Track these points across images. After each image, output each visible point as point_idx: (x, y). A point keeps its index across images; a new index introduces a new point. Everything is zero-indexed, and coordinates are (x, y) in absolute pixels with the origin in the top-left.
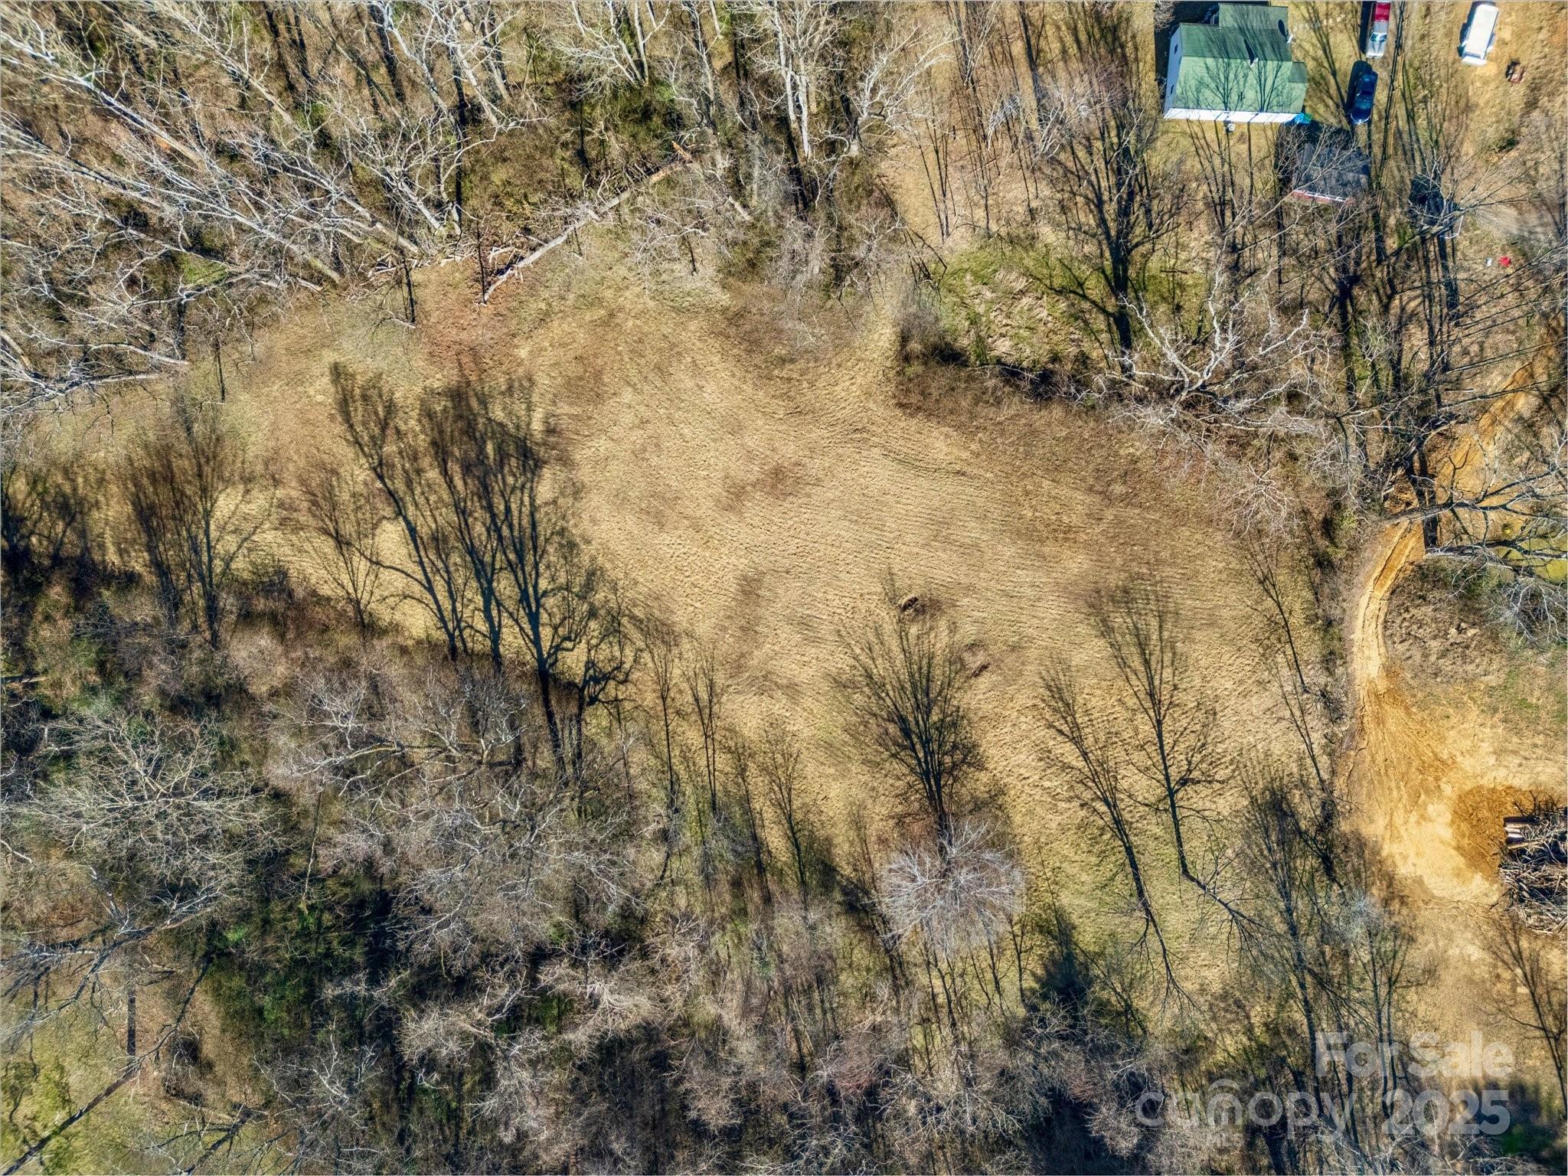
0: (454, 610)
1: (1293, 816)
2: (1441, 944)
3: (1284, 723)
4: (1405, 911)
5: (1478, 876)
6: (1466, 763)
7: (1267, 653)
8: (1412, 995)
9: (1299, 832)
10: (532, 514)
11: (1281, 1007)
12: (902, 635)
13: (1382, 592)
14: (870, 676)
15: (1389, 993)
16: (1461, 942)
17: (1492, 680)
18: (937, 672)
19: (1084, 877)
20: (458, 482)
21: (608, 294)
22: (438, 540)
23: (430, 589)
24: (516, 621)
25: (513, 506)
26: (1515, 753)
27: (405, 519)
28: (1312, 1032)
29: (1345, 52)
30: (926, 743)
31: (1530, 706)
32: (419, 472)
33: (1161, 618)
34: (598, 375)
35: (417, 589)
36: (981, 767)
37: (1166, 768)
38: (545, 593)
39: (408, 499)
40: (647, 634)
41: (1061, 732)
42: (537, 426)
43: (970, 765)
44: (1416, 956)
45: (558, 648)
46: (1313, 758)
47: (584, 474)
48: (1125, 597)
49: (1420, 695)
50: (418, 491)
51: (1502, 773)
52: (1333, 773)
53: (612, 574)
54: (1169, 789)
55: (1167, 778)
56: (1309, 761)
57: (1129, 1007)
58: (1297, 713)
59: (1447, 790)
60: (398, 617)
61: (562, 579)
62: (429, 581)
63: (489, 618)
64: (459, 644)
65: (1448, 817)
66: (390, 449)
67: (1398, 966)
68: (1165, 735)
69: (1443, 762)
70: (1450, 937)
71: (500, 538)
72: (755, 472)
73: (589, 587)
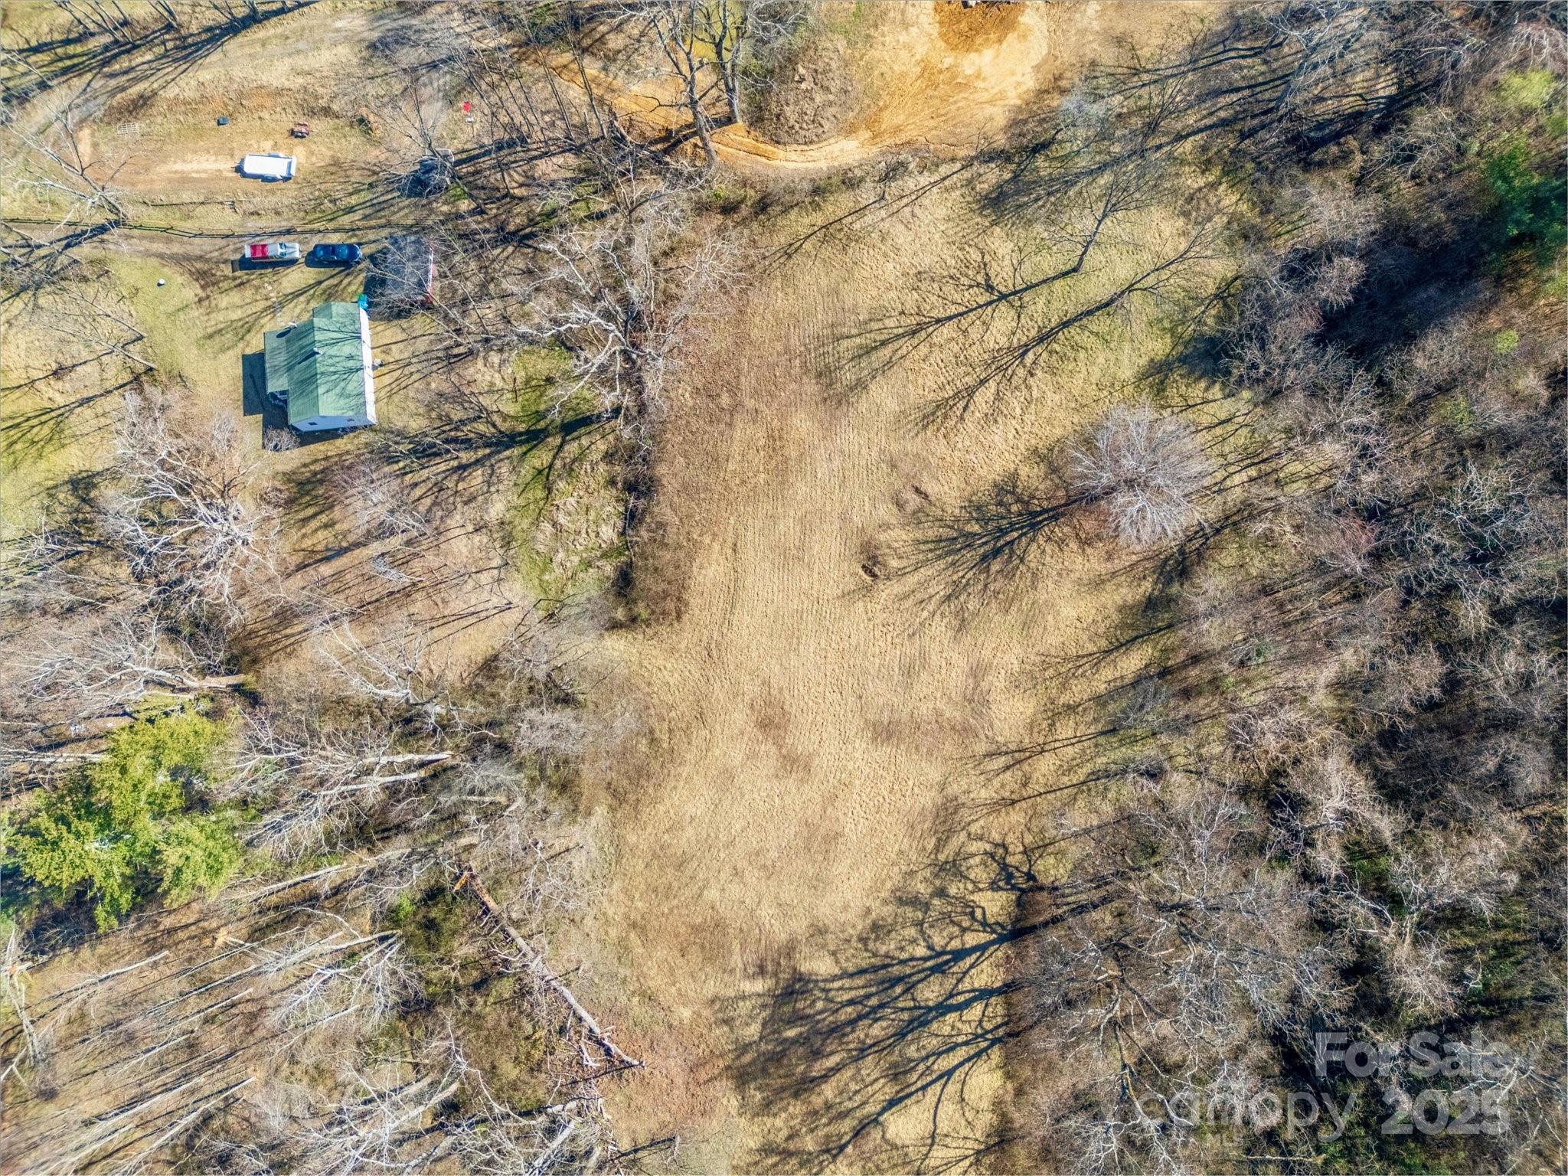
0: (966, 1043)
1: (1001, 186)
2: (1091, 38)
3: (917, 210)
4: (1068, 74)
5: (1022, 19)
6: (921, 51)
7: (853, 238)
8: (1145, 53)
9: (1015, 177)
10: (851, 976)
11: (1183, 163)
12: (901, 573)
13: (779, 152)
14: (949, 598)
15: (1148, 71)
16: (1086, 21)
17: (841, 44)
18: (931, 534)
19: (1101, 360)
20: (832, 1061)
21: (613, 932)
22: (897, 1073)
23: (949, 1073)
24: (965, 973)
25: (846, 997)
26: (903, 12)
27: (880, 1114)
28: (1200, 131)
29: (299, 276)
30: (1003, 532)
31: (859, 9)
32: (828, 1106)
33: (838, 339)
34: (696, 929)
35: (952, 1088)
36: (1014, 476)
37: (980, 306)
38: (930, 947)
39: (858, 1114)
40: (951, 832)
41: (965, 408)
42: (759, 986)
43: (1015, 486)
44: (1108, 56)
45: (984, 924)
46: (944, 179)
47: (799, 926)
48: (825, 375)
49: (867, 101)
50: (849, 1105)
51: (923, 19)
52: (953, 160)
53: (896, 879)
54: (999, 299)
55: (990, 303)
56: (947, 183)
57: (1216, 296)
58: (905, 201)
59: (948, 61)
60: (985, 1104)
61: (912, 932)
62: (941, 1077)
63: (967, 1004)
64: (1001, 1032)
65: (973, 56)
66: (810, 1144)
67: (1120, 70)
68: (949, 313)
69: (924, 70)
70: (1083, 32)
71: (882, 1006)
72: (767, 748)
73: (914, 902)
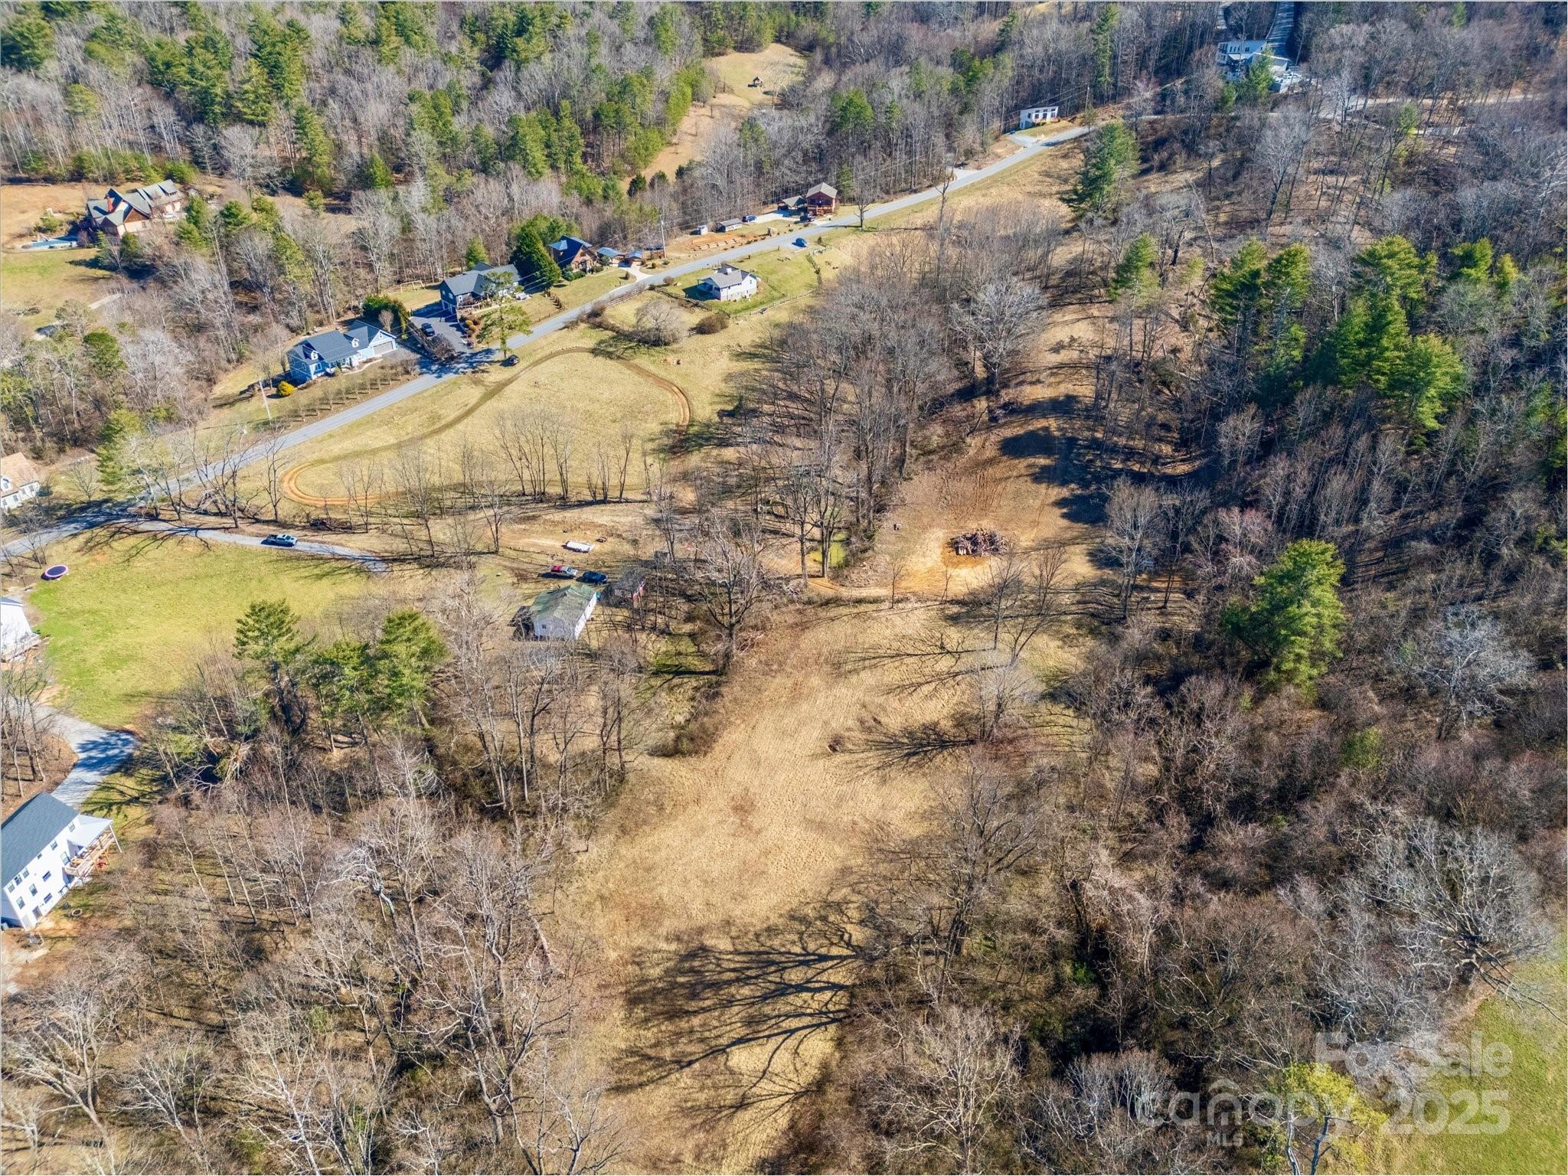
0: (811, 1015)
3: (910, 615)
9: (968, 612)
10: (740, 954)
12: (851, 752)
13: (843, 589)
14: (878, 766)
17: (889, 558)
18: (877, 738)
20: (708, 1003)
21: (585, 898)
22: (749, 1022)
23: (792, 1032)
24: (824, 970)
25: (732, 966)
26: (924, 552)
27: (729, 1046)
30: (922, 746)
31: (902, 549)
32: (691, 1031)
33: (849, 653)
34: (643, 906)
35: (792, 1042)
36: (936, 724)
37: (935, 653)
38: (804, 949)
39: (713, 1043)
42: (673, 947)
43: (936, 728)
45: (849, 944)
47: (715, 918)
48: (836, 666)
50: (707, 1034)
51: (934, 556)
52: (935, 601)
53: (795, 904)
58: (904, 610)
60: (814, 1062)
61: (796, 937)
62: (785, 1032)
63: (820, 990)
64: (842, 1015)
66: (667, 1053)
71: (756, 977)
73: (803, 919)
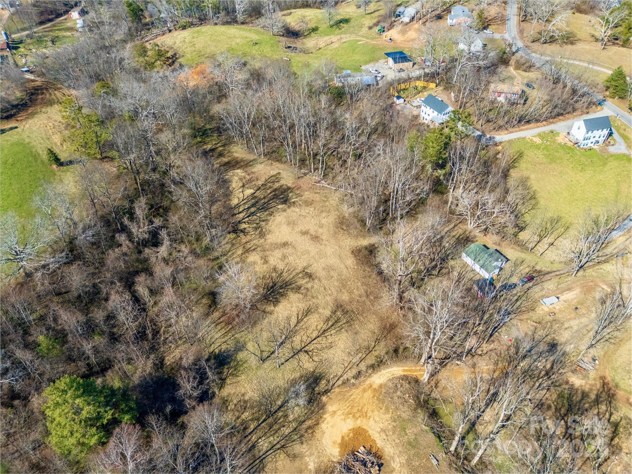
0: (241, 205)
1: (317, 384)
2: (307, 453)
3: (343, 366)
4: (310, 435)
5: (339, 450)
6: (371, 422)
7: (358, 351)
8: (282, 456)
9: (313, 389)
10: (273, 207)
11: (252, 420)
12: (297, 274)
13: (402, 373)
14: (281, 274)
15: (279, 449)
16: (312, 459)
17: (404, 415)
18: (294, 285)
20: (270, 195)
22: (255, 197)
24: (246, 214)
25: (272, 204)
26: (387, 435)
27: (256, 191)
28: (250, 434)
30: (272, 292)
31: (405, 432)
32: (268, 189)
33: (347, 322)
34: (312, 204)
35: (241, 199)
36: (275, 306)
37: (307, 345)
38: (256, 216)
39: (261, 190)
40: (260, 233)
41: (298, 317)
42: (293, 200)
43: (274, 303)
44: (297, 448)
45: (245, 222)
46: (338, 379)
47: (289, 210)
48: (345, 312)
49: (381, 397)
50: (264, 191)
51: (378, 435)
52: (339, 386)
53: (269, 223)
54: (301, 350)
55: (304, 347)
56: (337, 378)
57: (225, 379)
58: (348, 368)
59: (359, 422)
60: (233, 199)
61: (262, 217)
62: (245, 199)
64: (233, 209)
65: (351, 427)
66: (269, 184)
67: (290, 445)
68: (316, 340)
69: (366, 416)
70: (311, 454)
71: (263, 205)
72: (314, 233)
73: (263, 221)
